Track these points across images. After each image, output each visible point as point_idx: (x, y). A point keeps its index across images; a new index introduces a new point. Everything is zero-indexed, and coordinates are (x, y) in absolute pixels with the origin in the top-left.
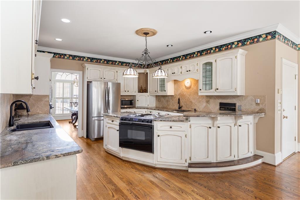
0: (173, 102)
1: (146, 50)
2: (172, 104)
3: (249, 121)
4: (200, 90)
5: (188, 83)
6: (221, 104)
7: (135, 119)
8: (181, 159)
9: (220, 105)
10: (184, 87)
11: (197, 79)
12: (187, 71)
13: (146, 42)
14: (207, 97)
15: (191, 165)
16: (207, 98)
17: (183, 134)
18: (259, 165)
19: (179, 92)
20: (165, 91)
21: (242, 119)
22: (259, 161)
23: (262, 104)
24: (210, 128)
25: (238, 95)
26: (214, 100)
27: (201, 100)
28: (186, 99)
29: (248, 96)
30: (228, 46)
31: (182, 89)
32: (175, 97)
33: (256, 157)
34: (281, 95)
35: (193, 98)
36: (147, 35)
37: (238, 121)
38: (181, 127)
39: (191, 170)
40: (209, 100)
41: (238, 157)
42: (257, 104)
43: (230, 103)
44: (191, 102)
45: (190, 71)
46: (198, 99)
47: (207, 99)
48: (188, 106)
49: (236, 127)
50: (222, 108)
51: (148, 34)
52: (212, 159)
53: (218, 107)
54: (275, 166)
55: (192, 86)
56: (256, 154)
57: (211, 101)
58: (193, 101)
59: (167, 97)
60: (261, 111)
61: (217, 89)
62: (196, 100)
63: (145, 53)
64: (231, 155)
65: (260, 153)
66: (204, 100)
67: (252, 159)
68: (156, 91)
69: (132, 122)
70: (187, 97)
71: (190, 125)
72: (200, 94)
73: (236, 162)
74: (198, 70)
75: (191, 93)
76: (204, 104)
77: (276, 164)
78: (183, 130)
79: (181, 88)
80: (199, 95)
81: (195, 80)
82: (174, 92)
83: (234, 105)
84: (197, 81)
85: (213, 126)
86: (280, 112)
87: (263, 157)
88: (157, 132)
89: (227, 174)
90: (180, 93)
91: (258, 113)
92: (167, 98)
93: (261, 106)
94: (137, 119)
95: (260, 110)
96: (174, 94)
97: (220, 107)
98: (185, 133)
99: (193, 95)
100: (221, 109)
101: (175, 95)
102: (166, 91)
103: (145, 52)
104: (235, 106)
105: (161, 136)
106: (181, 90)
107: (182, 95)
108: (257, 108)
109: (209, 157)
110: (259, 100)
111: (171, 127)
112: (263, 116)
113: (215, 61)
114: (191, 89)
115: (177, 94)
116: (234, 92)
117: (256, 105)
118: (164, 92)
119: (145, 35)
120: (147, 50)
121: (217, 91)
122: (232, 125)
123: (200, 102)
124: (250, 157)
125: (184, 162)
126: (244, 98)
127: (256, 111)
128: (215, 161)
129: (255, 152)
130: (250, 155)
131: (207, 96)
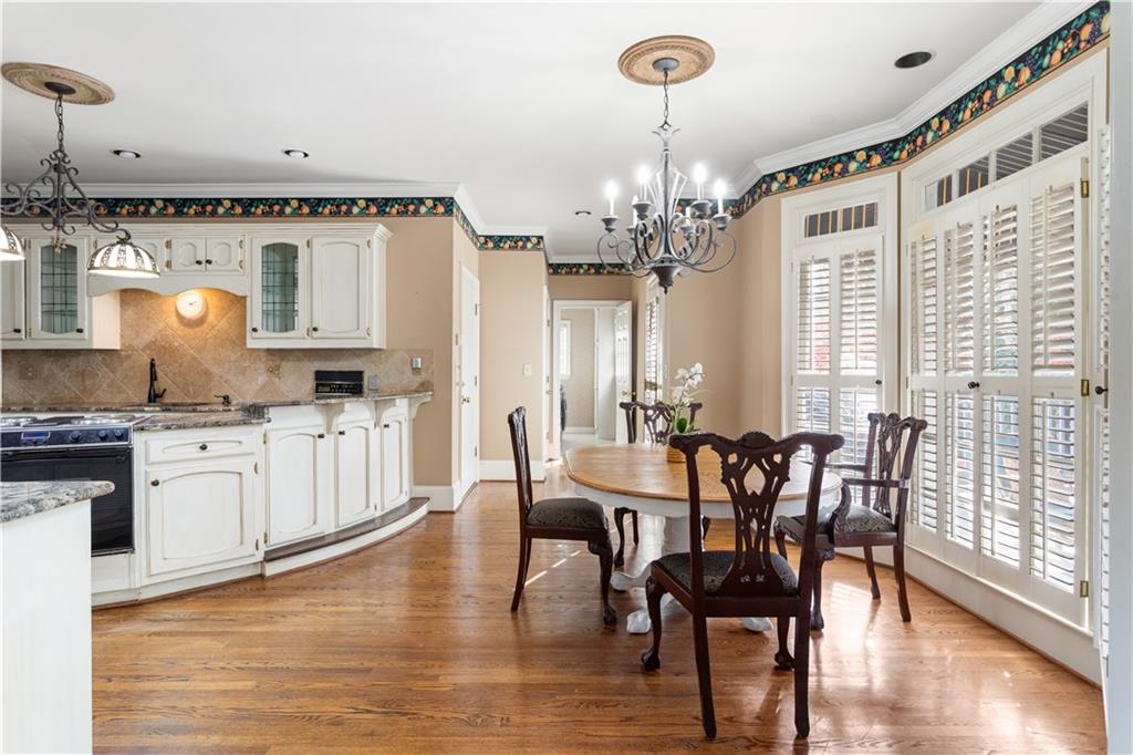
0: (112, 375)
1: (59, 154)
2: (109, 386)
3: (402, 414)
4: (255, 330)
5: (191, 303)
6: (320, 375)
7: (27, 434)
8: (242, 543)
9: (316, 379)
10: (174, 318)
11: (240, 294)
12: (199, 263)
13: (61, 123)
14: (272, 355)
15: (271, 557)
16: (270, 357)
17: (245, 466)
18: (423, 518)
19: (148, 337)
20: (80, 331)
21: (395, 405)
22: (422, 511)
23: (427, 369)
24: (321, 436)
25: (375, 346)
26: (297, 363)
27: (246, 365)
28: (181, 365)
29: (393, 351)
30: (340, 208)
31: (161, 325)
32: (128, 357)
33: (415, 503)
34: (460, 347)
35: (214, 359)
36: (64, 97)
37: (384, 416)
38: (240, 442)
39: (272, 569)
40: (278, 363)
41: (383, 507)
42: (416, 370)
43: (346, 370)
44: (207, 373)
45: (209, 262)
46: (236, 361)
47: (273, 360)
48: (191, 389)
49: (377, 429)
50: (323, 385)
51: (70, 91)
52: (327, 527)
53: (310, 384)
54: (453, 513)
55: (211, 318)
56: (414, 496)
57: (287, 366)
58: (215, 370)
59: (81, 358)
60: (425, 387)
61: (315, 329)
62: (227, 365)
63: (56, 168)
64: (367, 507)
65: (422, 491)
66: (261, 366)
67: (407, 508)
68: (18, 331)
69: (13, 448)
70: (188, 357)
71: (265, 435)
72: (251, 344)
73: (378, 522)
74: (247, 265)
75: (207, 340)
76: (262, 379)
77: (455, 509)
78: (248, 451)
79: (156, 324)
80: (248, 346)
81: (234, 295)
82: (122, 336)
83: (359, 375)
84: (240, 302)
85: (329, 430)
86: (458, 388)
87: (428, 499)
88: (146, 472)
89: (368, 553)
90: (153, 342)
91: (417, 391)
92: (78, 363)
93: (424, 376)
94: (45, 434)
95: (422, 384)
96: (122, 345)
97: (317, 385)
98: (254, 459)
99: (215, 350)
100: (320, 388)
101: (127, 347)
102: (86, 331)
103: (53, 163)
104: (362, 379)
105: (164, 482)
106: (159, 331)
107: (168, 350)
108: (416, 381)
109: (318, 521)
110: (419, 360)
111: (204, 448)
112: (429, 399)
113: (305, 244)
114: (205, 325)
115: (135, 343)
116: (365, 338)
117: (413, 374)
118: (75, 335)
119: (56, 95)
120: (65, 155)
121: (315, 334)
122: (371, 425)
123: (243, 371)
124: (403, 506)
125: (252, 549)
126: (383, 356)
127: (413, 388)
128: (333, 531)
129: (411, 492)
130: (404, 499)
131: (271, 352)
